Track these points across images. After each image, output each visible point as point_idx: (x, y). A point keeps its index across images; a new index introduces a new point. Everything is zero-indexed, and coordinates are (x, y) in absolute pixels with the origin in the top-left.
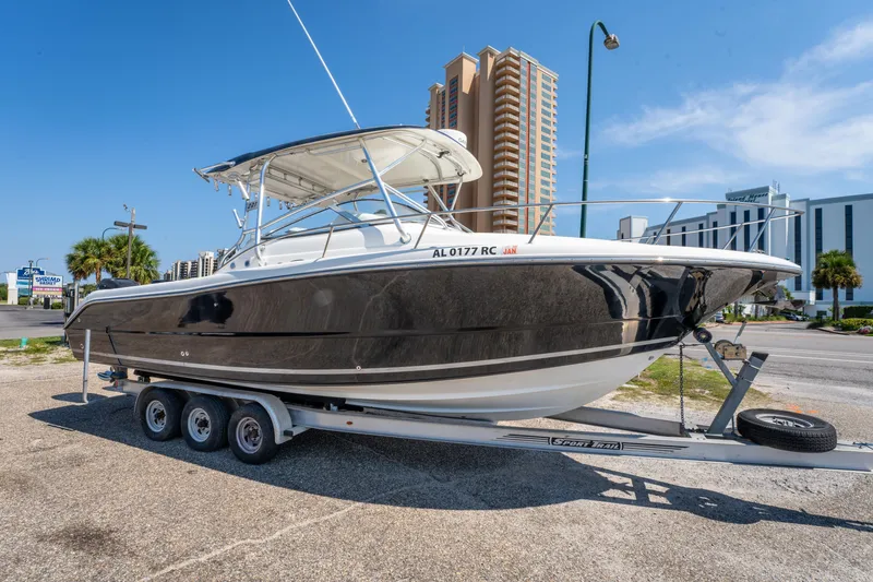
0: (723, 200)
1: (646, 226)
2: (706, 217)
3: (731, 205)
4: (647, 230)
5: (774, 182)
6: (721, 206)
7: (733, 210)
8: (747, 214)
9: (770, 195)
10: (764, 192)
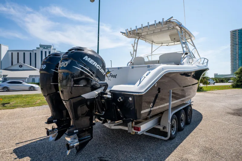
0: (39, 47)
1: (8, 49)
2: (33, 51)
3: (41, 49)
4: (8, 51)
5: (53, 45)
6: (37, 48)
7: (42, 50)
8: (46, 52)
9: (52, 48)
10: (50, 46)
